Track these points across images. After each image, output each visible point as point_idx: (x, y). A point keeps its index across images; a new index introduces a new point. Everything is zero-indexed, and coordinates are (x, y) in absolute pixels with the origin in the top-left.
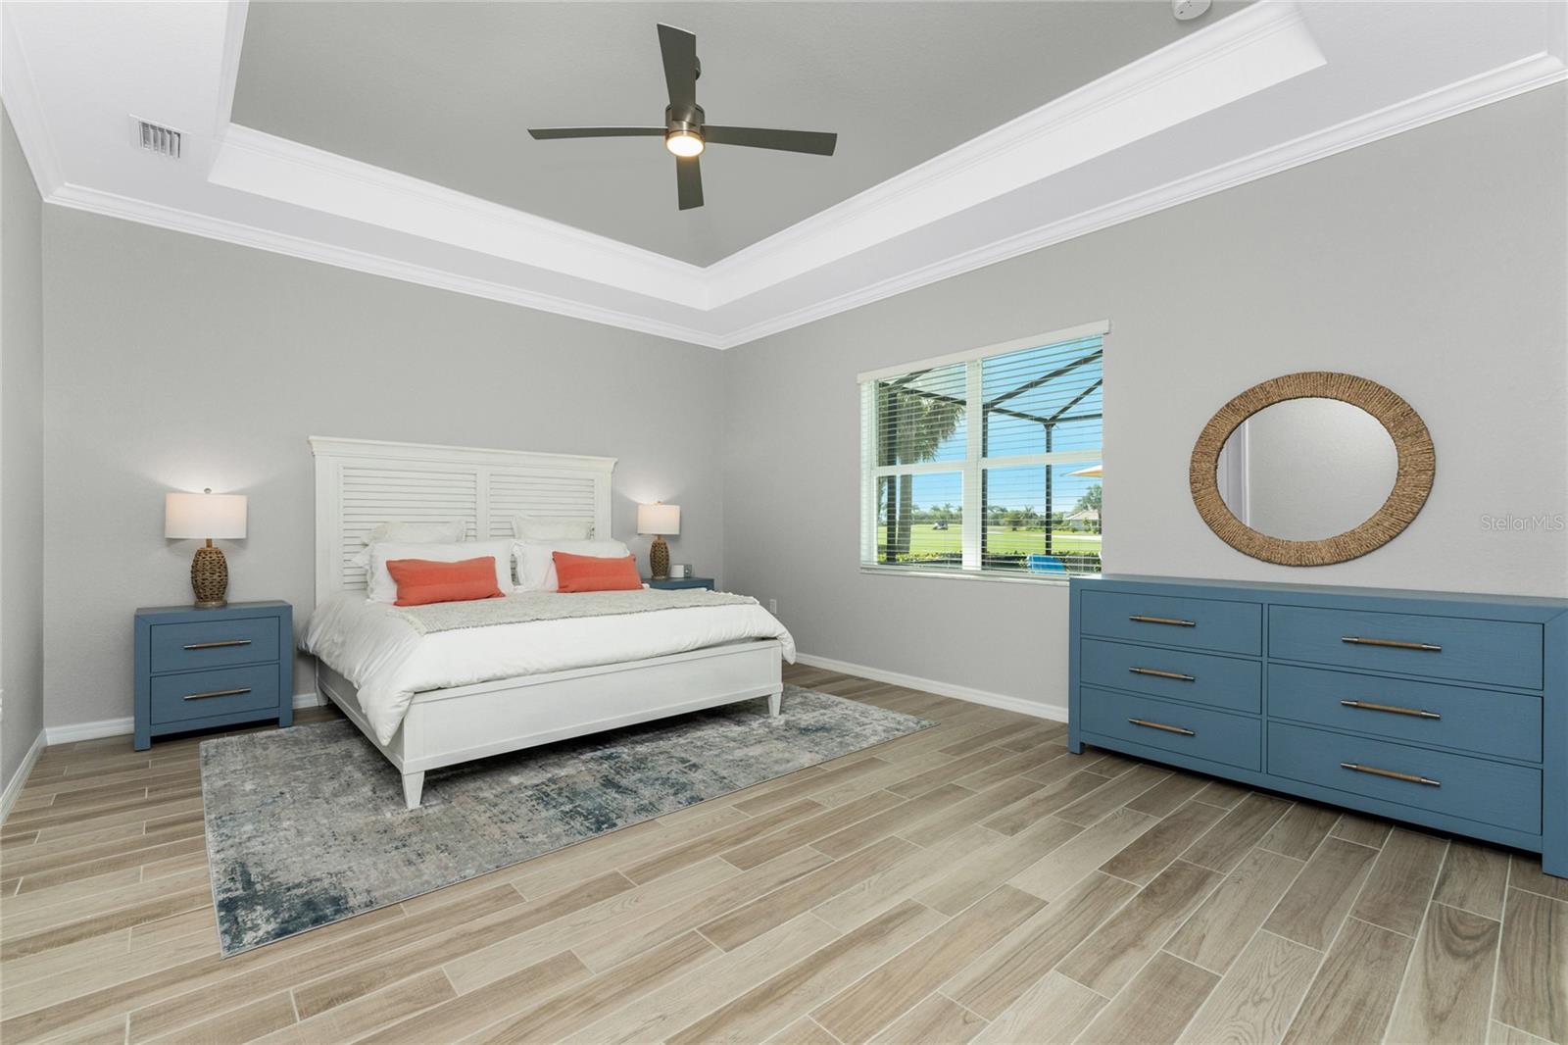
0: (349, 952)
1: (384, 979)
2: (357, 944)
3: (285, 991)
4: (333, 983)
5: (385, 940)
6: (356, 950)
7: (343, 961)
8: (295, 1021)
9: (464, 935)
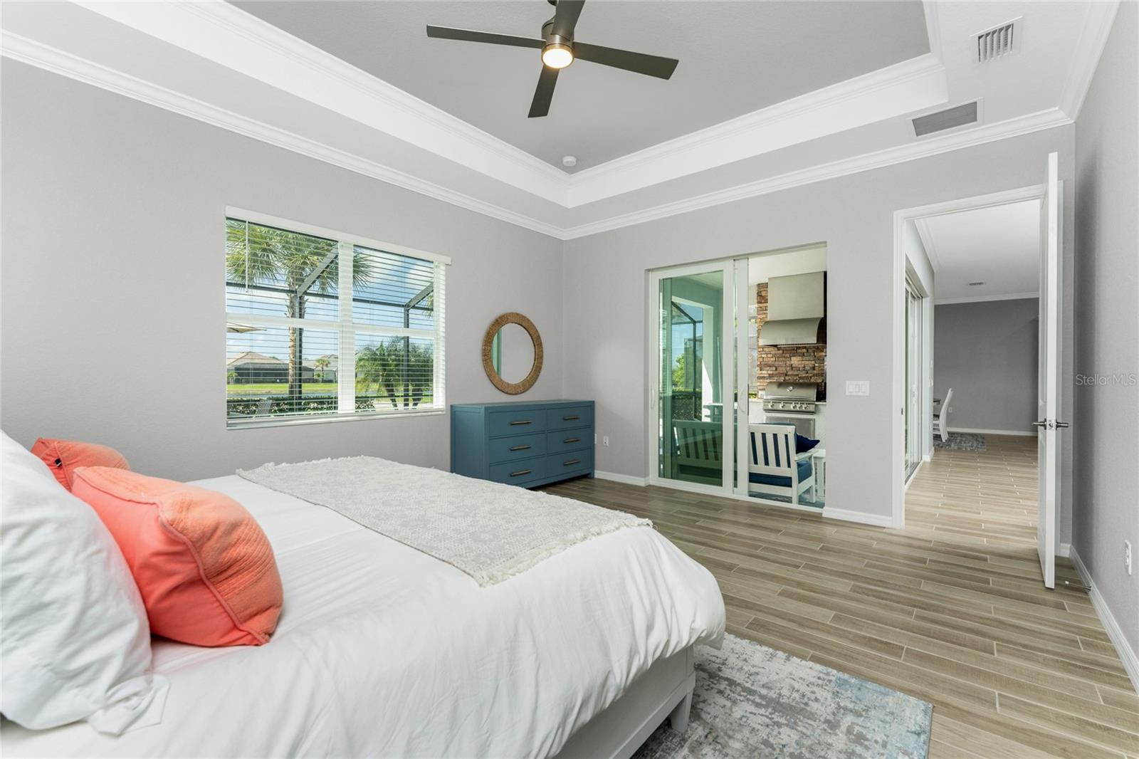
0: (860, 657)
1: (856, 635)
2: (852, 657)
3: (904, 662)
4: (879, 650)
5: (837, 650)
6: (855, 656)
7: (866, 655)
8: (907, 648)
9: (803, 625)
